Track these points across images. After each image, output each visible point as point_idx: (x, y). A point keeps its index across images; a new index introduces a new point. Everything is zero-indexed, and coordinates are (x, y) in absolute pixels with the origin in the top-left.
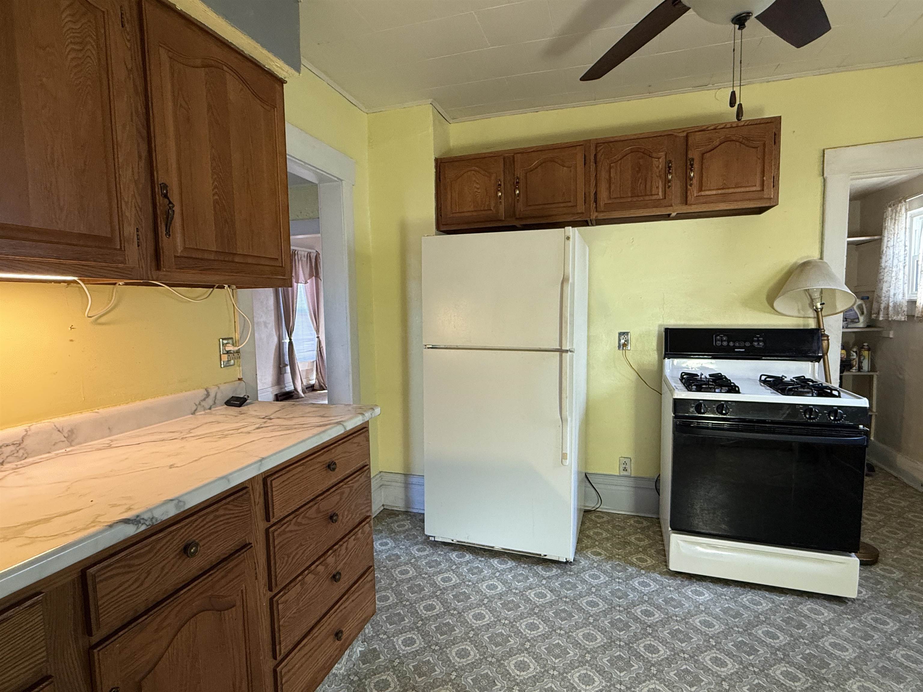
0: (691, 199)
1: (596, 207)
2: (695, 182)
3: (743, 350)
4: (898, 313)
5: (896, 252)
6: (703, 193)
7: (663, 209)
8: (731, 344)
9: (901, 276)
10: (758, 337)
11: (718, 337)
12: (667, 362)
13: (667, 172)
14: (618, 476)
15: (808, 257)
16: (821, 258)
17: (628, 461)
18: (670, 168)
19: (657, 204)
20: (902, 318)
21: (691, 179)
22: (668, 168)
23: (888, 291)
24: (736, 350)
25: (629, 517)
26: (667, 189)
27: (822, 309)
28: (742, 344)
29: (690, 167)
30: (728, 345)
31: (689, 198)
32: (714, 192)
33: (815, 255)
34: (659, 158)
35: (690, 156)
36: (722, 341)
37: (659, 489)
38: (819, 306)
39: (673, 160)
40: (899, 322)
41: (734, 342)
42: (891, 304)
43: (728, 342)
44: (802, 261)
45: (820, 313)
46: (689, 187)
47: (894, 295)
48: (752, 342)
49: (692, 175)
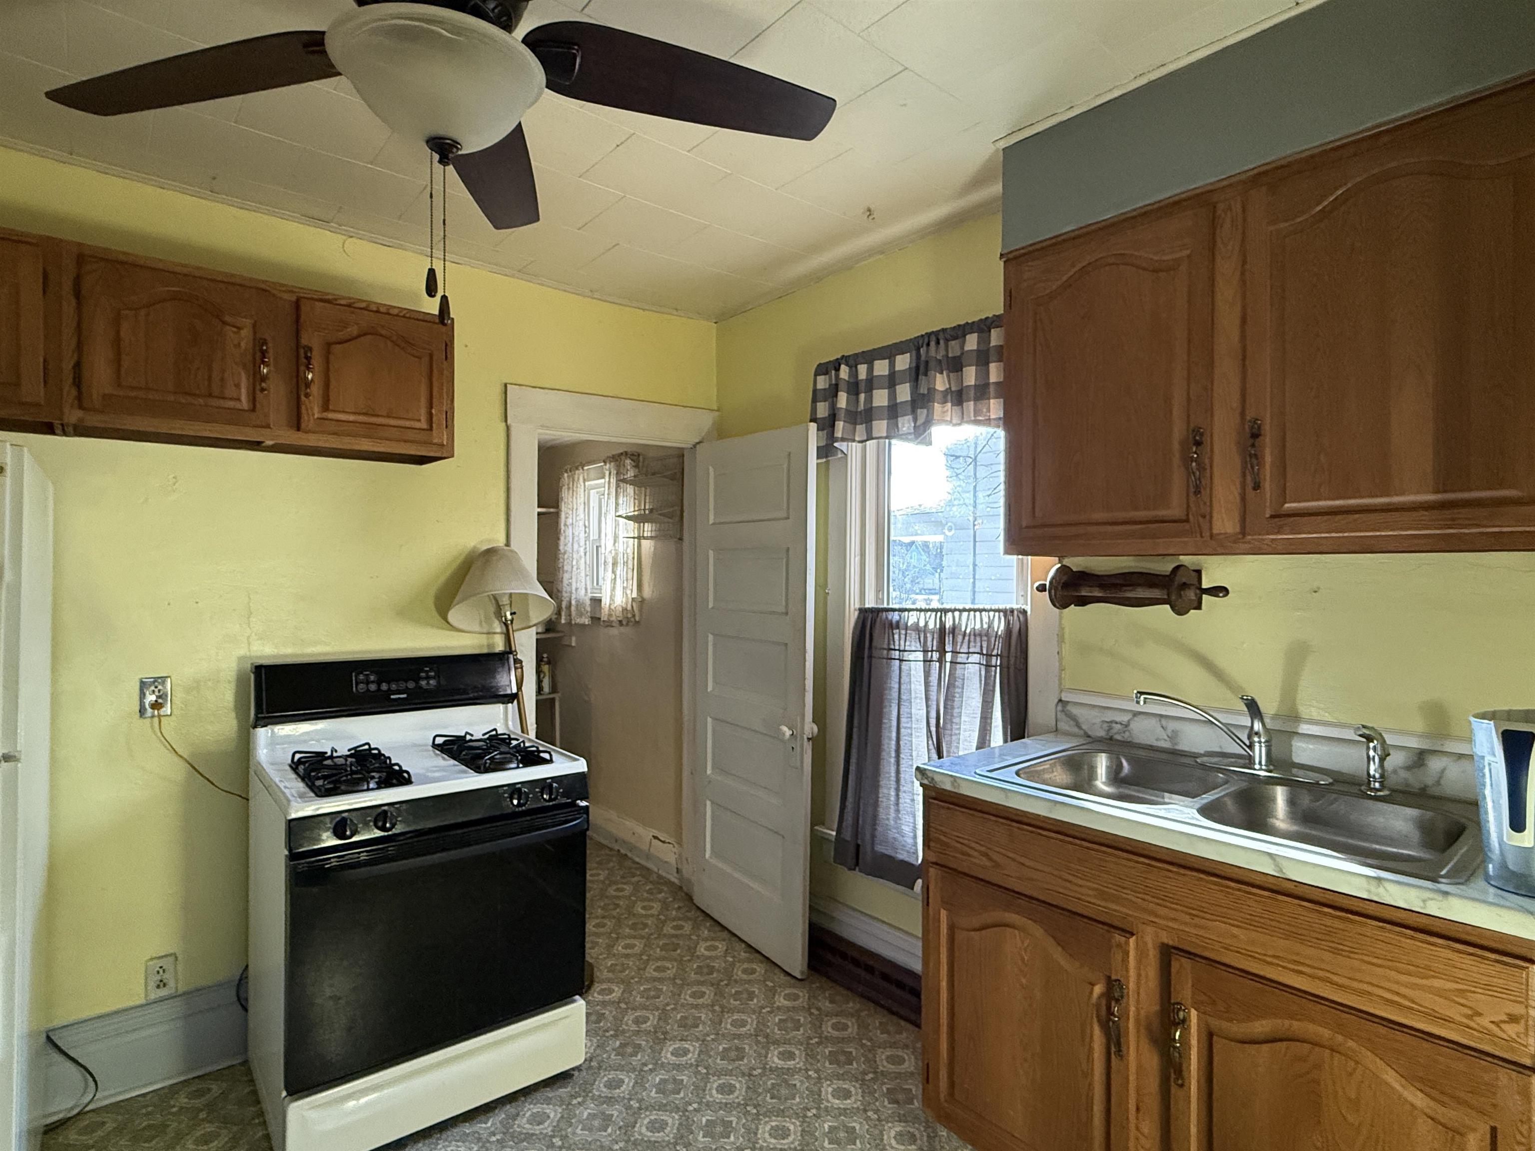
0: (308, 421)
1: (79, 398)
2: (316, 390)
3: (404, 696)
4: (581, 615)
5: (576, 533)
6: (331, 415)
7: (248, 430)
8: (384, 687)
9: (582, 566)
10: (427, 672)
11: (361, 677)
12: (263, 734)
13: (258, 360)
14: (141, 1006)
15: (489, 541)
16: (508, 544)
17: (167, 963)
18: (264, 354)
19: (235, 417)
20: (586, 621)
21: (308, 384)
22: (260, 354)
23: (570, 584)
24: (392, 697)
25: (173, 1090)
26: (258, 392)
27: (512, 621)
28: (402, 685)
29: (305, 361)
30: (379, 689)
31: (305, 417)
32: (352, 418)
33: (500, 540)
34: (239, 328)
35: (304, 341)
36: (368, 683)
37: (247, 1000)
38: (509, 617)
39: (269, 339)
40: (583, 626)
41: (389, 683)
42: (573, 602)
43: (379, 683)
44: (485, 548)
45: (510, 627)
46: (303, 398)
47: (577, 589)
48: (417, 680)
49: (310, 376)
